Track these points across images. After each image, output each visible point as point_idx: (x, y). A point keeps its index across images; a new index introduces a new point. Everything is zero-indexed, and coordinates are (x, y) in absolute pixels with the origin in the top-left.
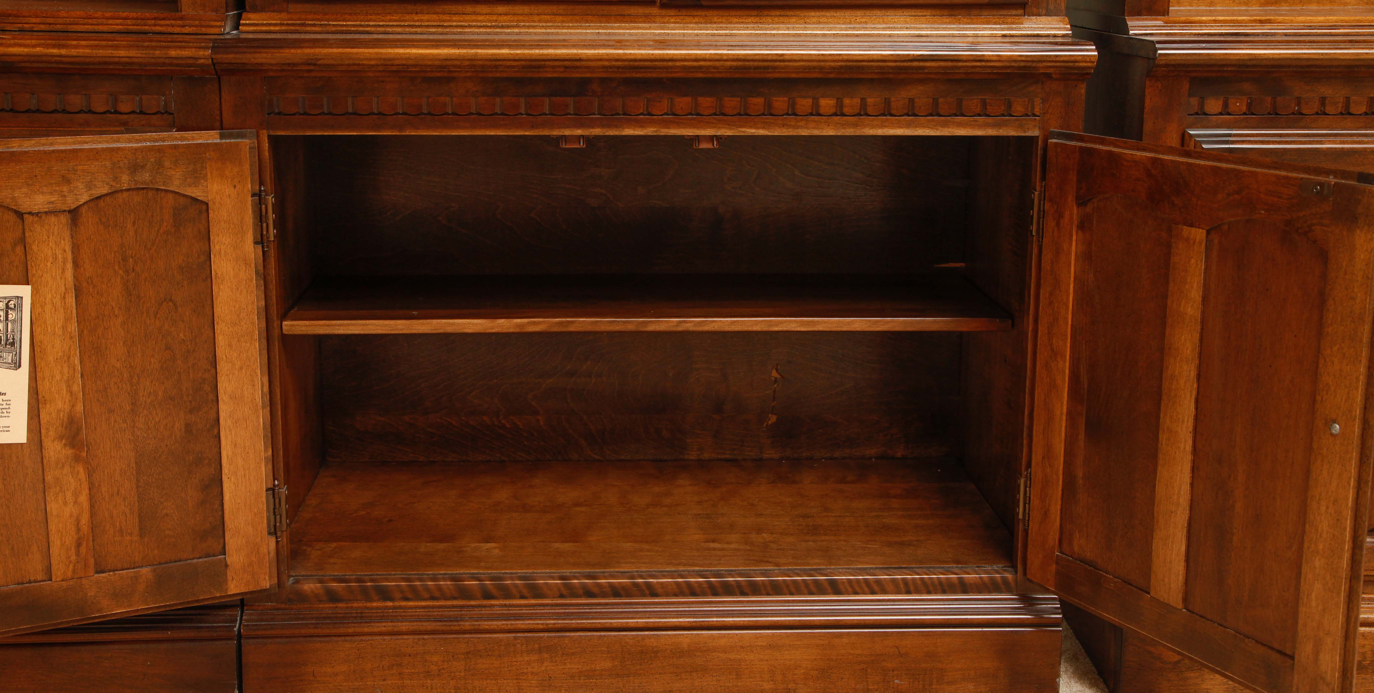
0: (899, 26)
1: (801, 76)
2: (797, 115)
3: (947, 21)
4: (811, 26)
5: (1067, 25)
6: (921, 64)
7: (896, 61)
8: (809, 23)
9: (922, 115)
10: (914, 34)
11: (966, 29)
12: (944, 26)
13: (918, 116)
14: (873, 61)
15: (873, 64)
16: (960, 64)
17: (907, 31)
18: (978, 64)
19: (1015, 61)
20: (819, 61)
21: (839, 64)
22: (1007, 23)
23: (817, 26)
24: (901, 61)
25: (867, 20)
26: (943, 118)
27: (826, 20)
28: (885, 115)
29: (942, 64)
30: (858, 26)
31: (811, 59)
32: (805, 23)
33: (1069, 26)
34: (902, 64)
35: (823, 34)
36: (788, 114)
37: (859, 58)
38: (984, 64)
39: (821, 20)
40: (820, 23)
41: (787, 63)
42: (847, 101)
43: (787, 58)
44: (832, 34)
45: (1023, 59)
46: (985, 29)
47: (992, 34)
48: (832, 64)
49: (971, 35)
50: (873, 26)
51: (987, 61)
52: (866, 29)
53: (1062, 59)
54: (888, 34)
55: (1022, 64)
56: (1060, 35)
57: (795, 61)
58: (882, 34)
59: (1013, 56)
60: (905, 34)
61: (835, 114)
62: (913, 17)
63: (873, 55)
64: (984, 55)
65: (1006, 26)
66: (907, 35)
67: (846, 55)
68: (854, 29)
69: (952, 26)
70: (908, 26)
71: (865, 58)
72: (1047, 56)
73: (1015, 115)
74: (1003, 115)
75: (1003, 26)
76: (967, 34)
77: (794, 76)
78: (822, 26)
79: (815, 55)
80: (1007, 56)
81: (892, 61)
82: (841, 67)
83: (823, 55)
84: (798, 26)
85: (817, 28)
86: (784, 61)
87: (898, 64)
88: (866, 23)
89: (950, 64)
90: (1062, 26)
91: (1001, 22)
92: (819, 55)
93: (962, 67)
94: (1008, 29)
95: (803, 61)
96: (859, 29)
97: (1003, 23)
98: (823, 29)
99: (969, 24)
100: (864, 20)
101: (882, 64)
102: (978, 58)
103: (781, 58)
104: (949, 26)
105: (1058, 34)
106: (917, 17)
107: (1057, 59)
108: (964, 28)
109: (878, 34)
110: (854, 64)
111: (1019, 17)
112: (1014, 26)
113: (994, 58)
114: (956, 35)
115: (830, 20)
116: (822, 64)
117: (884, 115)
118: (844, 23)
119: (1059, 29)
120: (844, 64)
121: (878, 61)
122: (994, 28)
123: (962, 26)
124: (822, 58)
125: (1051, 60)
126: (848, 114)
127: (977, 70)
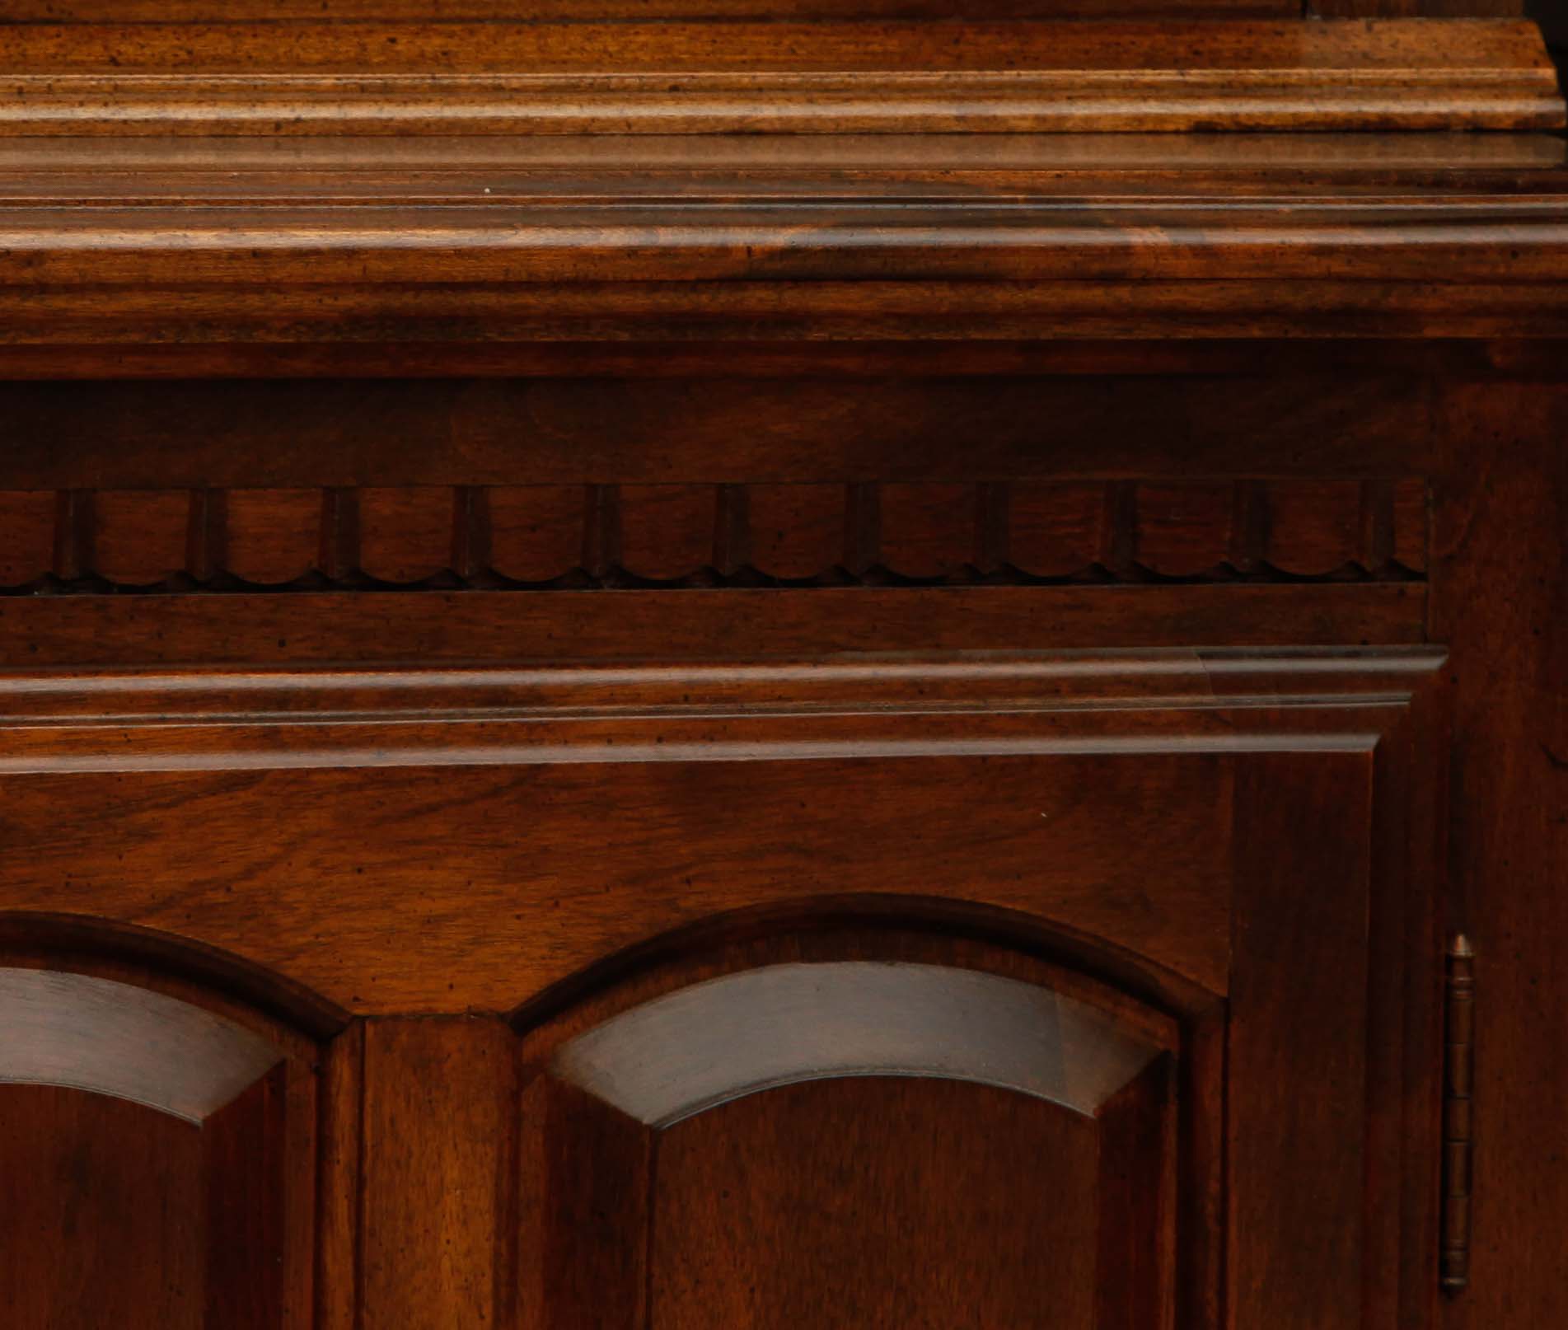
0: (631, 77)
1: (129, 367)
2: (106, 587)
3: (893, 44)
4: (145, 79)
5: (1536, 64)
6: (793, 299)
7: (654, 286)
8: (137, 66)
9: (794, 575)
10: (719, 120)
11: (998, 92)
12: (878, 77)
13: (769, 582)
14: (531, 285)
15: (530, 299)
16: (1001, 297)
17: (678, 101)
18: (1097, 295)
19: (1295, 280)
20: (239, 287)
21: (349, 301)
22: (1214, 60)
23: (180, 79)
24: (680, 285)
25: (452, 45)
26: (902, 594)
27: (225, 46)
28: (595, 583)
29: (906, 296)
30: (404, 79)
31: (191, 275)
32: (114, 62)
33: (1548, 73)
34: (685, 302)
35: (218, 123)
36: (57, 583)
37: (459, 271)
38: (1124, 293)
39: (198, 45)
40: (193, 62)
41: (59, 303)
42: (380, 506)
43: (63, 270)
44: (265, 122)
45: (1338, 266)
46: (1098, 91)
47: (1140, 119)
48: (308, 303)
49: (1025, 125)
50: (487, 78)
51: (1146, 280)
52: (450, 93)
53: (1542, 266)
54: (572, 121)
55: (1332, 296)
56: (1507, 124)
57: (104, 287)
58: (541, 123)
59: (1283, 250)
60: (669, 121)
61: (321, 581)
62: (701, 27)
63: (528, 252)
64: (1126, 250)
65: (1209, 75)
66: (679, 128)
67: (384, 253)
68: (386, 93)
69: (919, 77)
70: (683, 77)
71: (487, 270)
72: (1462, 250)
73: (1292, 568)
74: (1230, 573)
75: (1194, 75)
76: (1004, 120)
77: (86, 368)
78: (203, 79)
79: (213, 254)
80: (1249, 251)
81: (633, 284)
82: (354, 320)
83: (257, 254)
84: (74, 79)
85: (182, 90)
86: (42, 288)
87: (664, 300)
88: (447, 60)
89: (946, 297)
90: (1515, 73)
91: (1181, 50)
92: (235, 255)
93: (1010, 314)
94: (1227, 91)
95: (147, 286)
96: (412, 95)
97: (1196, 59)
98: (210, 95)
99: (1011, 65)
100: (437, 41)
101: (580, 299)
102: (1096, 267)
103: (28, 274)
104: (902, 77)
105: (1494, 117)
106: (725, 28)
107: (1519, 267)
108: (985, 87)
109: (516, 121)
110: (426, 300)
111: (1278, 25)
112: (1256, 74)
113: (1184, 266)
114: (944, 126)
115: (248, 45)
116: (254, 301)
117: (583, 578)
118: (328, 65)
119: (1499, 89)
120: (369, 302)
121: (557, 284)
122: (1150, 86)
123: (971, 76)
124: (251, 272)
125: (1484, 270)
126: (385, 576)
127: (1085, 330)
